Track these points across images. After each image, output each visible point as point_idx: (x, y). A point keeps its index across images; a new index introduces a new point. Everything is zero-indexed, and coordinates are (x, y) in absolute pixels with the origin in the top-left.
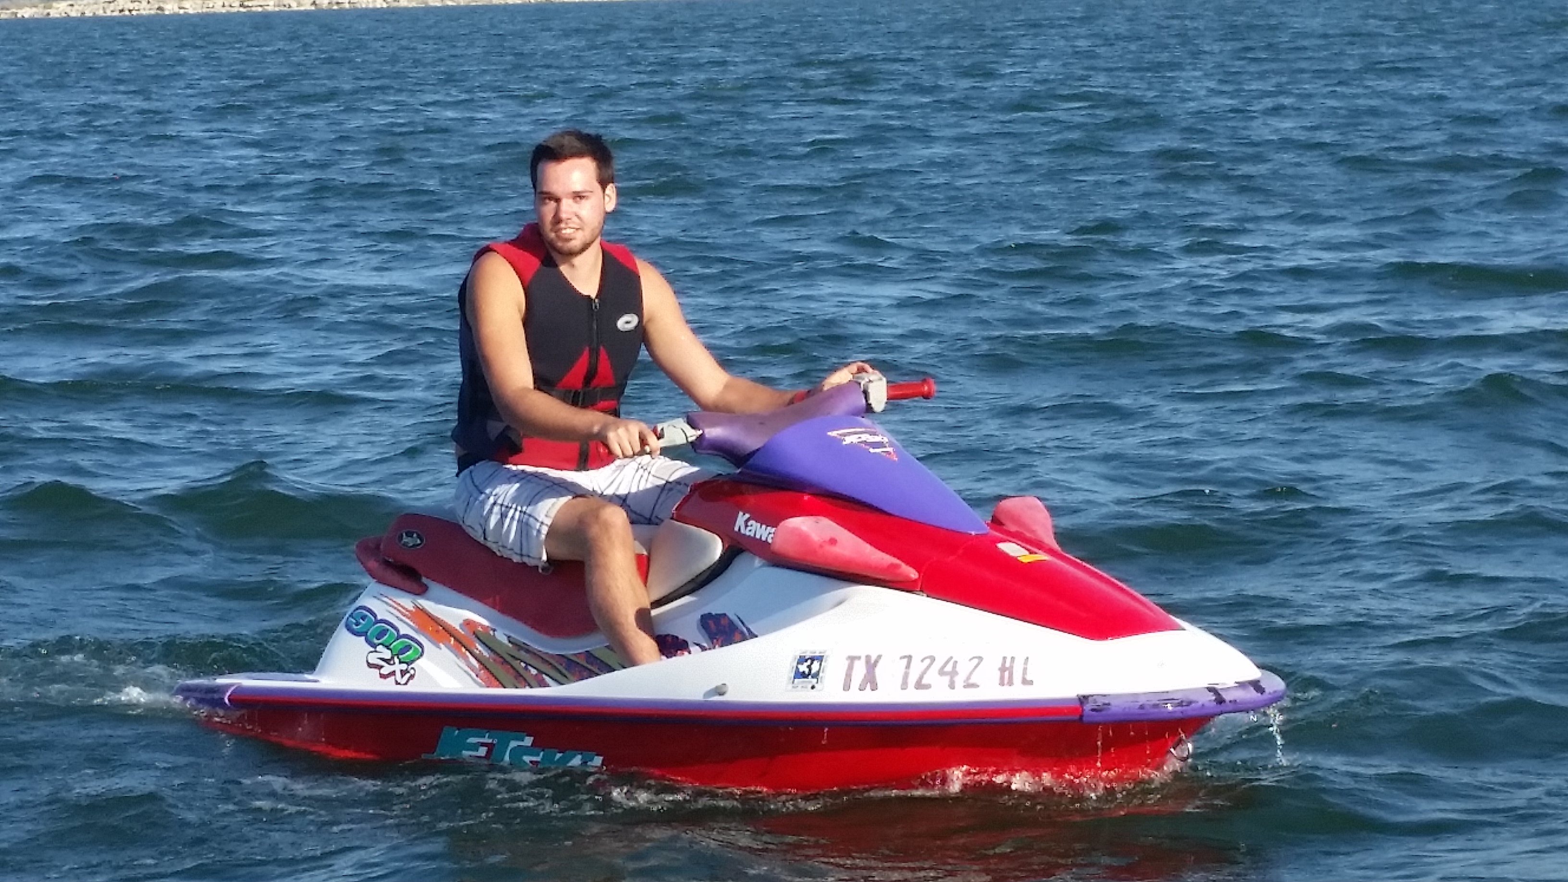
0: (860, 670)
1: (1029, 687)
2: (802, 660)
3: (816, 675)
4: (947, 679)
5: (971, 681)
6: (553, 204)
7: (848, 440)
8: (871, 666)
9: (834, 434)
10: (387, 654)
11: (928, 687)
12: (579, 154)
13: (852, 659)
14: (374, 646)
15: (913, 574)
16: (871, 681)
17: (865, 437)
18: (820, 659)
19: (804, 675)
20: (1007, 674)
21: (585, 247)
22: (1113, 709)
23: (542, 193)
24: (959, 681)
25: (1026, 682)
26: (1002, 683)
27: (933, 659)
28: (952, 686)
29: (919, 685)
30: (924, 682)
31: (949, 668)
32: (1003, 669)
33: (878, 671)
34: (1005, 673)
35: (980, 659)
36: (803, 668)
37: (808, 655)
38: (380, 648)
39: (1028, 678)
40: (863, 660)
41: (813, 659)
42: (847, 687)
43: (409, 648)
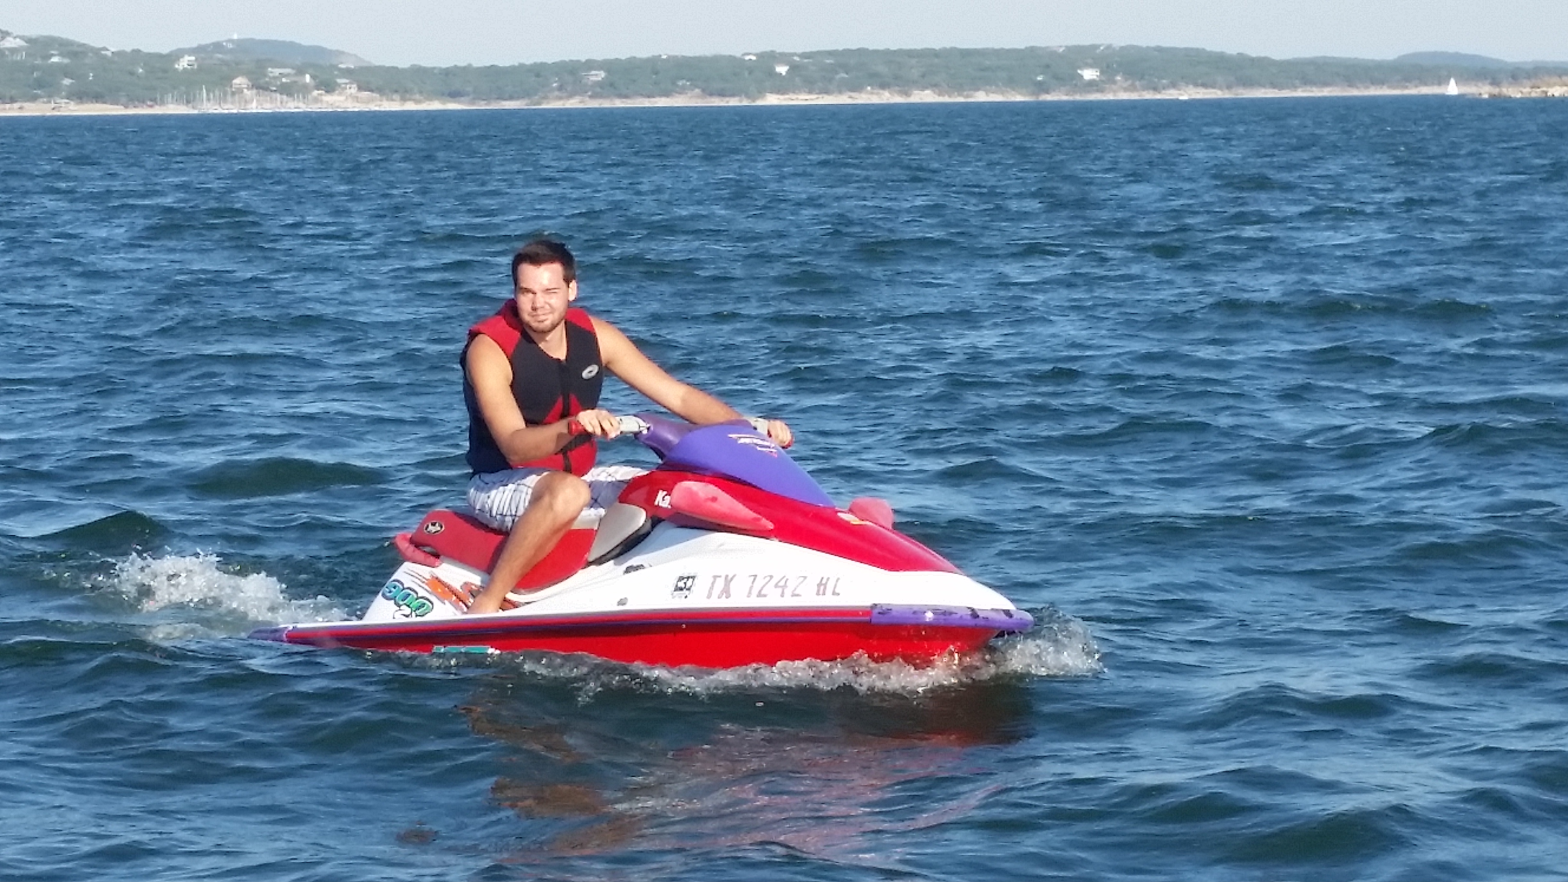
0: (720, 584)
1: (836, 597)
2: (681, 578)
3: (689, 589)
4: (780, 590)
5: (796, 592)
6: (531, 295)
7: (742, 441)
8: (728, 581)
9: (734, 436)
10: (407, 611)
11: (765, 596)
12: (551, 260)
13: (715, 577)
14: (399, 606)
15: (770, 526)
16: (726, 592)
17: (755, 441)
18: (693, 578)
19: (681, 589)
20: (822, 588)
21: (554, 327)
22: (894, 613)
23: (521, 288)
24: (788, 592)
25: (834, 593)
26: (818, 594)
27: (771, 577)
28: (782, 596)
29: (760, 595)
30: (763, 592)
31: (782, 583)
32: (819, 585)
33: (732, 584)
34: (821, 587)
35: (805, 578)
36: (681, 584)
37: (686, 575)
38: (404, 607)
39: (837, 591)
40: (723, 579)
41: (688, 578)
42: (709, 597)
43: (423, 605)
